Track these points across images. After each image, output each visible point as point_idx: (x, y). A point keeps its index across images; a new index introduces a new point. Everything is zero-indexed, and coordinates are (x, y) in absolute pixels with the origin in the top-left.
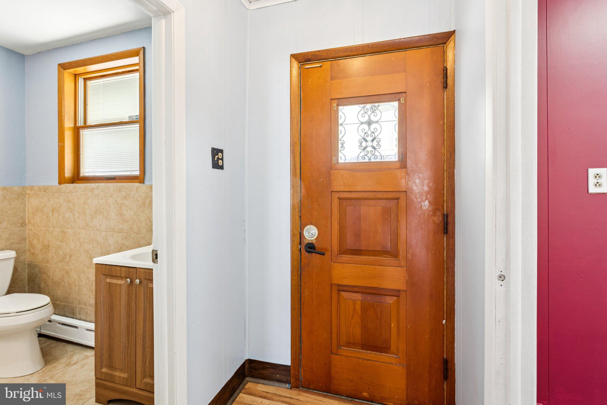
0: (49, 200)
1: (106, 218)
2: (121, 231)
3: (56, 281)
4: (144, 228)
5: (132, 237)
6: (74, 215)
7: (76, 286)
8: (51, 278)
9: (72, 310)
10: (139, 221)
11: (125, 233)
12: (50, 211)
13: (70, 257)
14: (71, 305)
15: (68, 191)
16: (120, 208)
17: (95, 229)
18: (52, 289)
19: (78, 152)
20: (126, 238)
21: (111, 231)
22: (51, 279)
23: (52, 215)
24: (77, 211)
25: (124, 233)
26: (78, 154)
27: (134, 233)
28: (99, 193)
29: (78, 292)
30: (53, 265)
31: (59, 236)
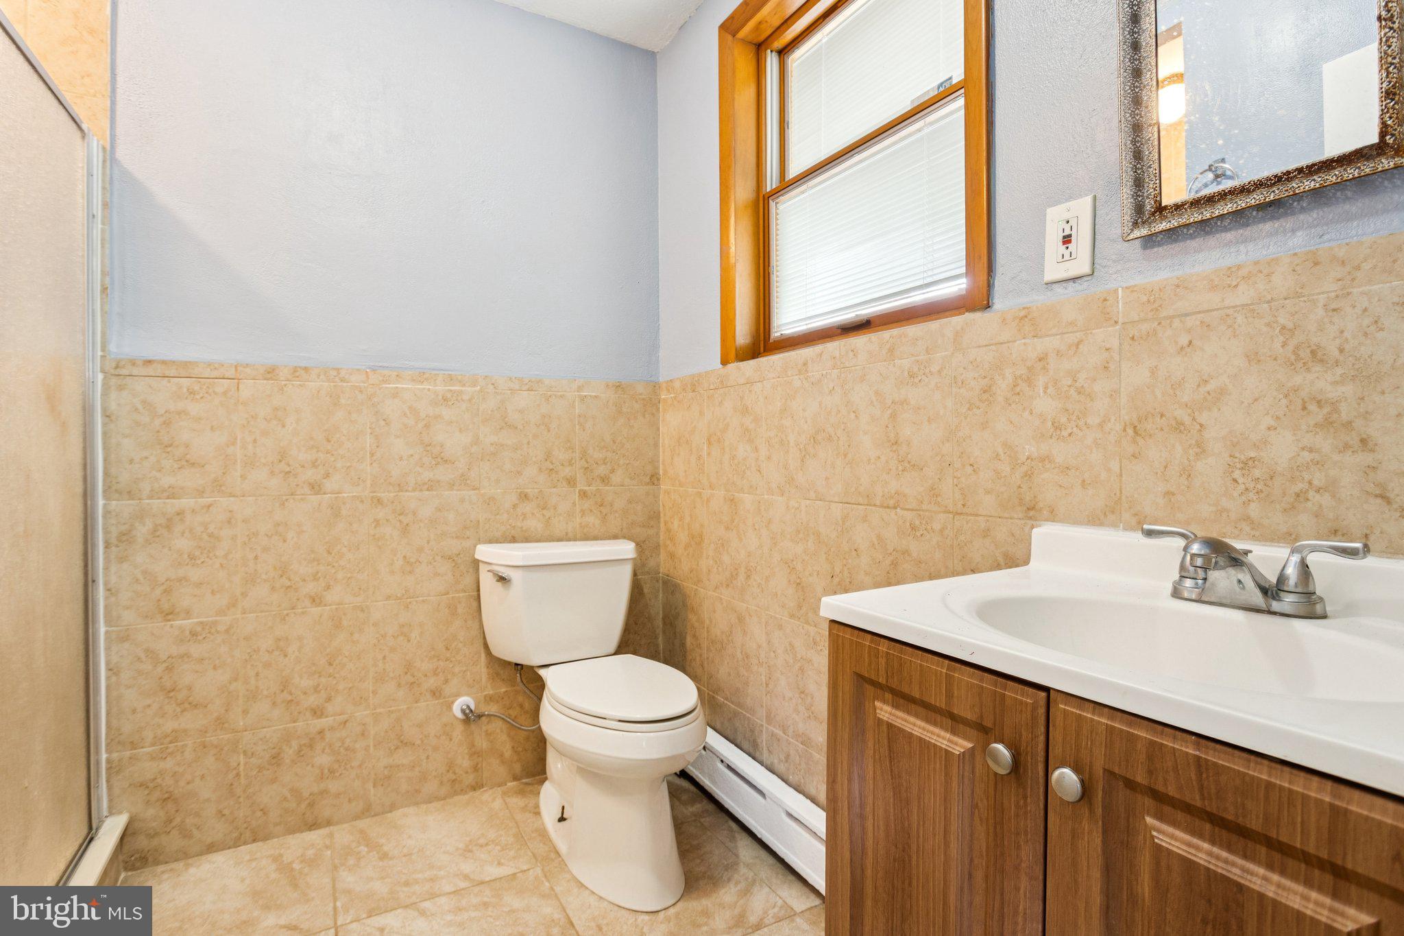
0: (701, 413)
1: (845, 456)
2: (894, 503)
3: (716, 636)
4: (988, 492)
5: (937, 526)
6: (756, 449)
7: (760, 664)
8: (705, 626)
9: (752, 731)
10: (964, 466)
11: (908, 510)
12: (704, 443)
13: (748, 577)
14: (749, 717)
15: (742, 381)
16: (893, 416)
17: (812, 495)
18: (708, 658)
19: (766, 268)
20: (913, 528)
21: (861, 500)
22: (706, 629)
23: (709, 454)
24: (764, 439)
25: (906, 512)
26: (767, 272)
27: (945, 512)
28: (824, 372)
29: (767, 685)
30: (710, 593)
31: (722, 513)
